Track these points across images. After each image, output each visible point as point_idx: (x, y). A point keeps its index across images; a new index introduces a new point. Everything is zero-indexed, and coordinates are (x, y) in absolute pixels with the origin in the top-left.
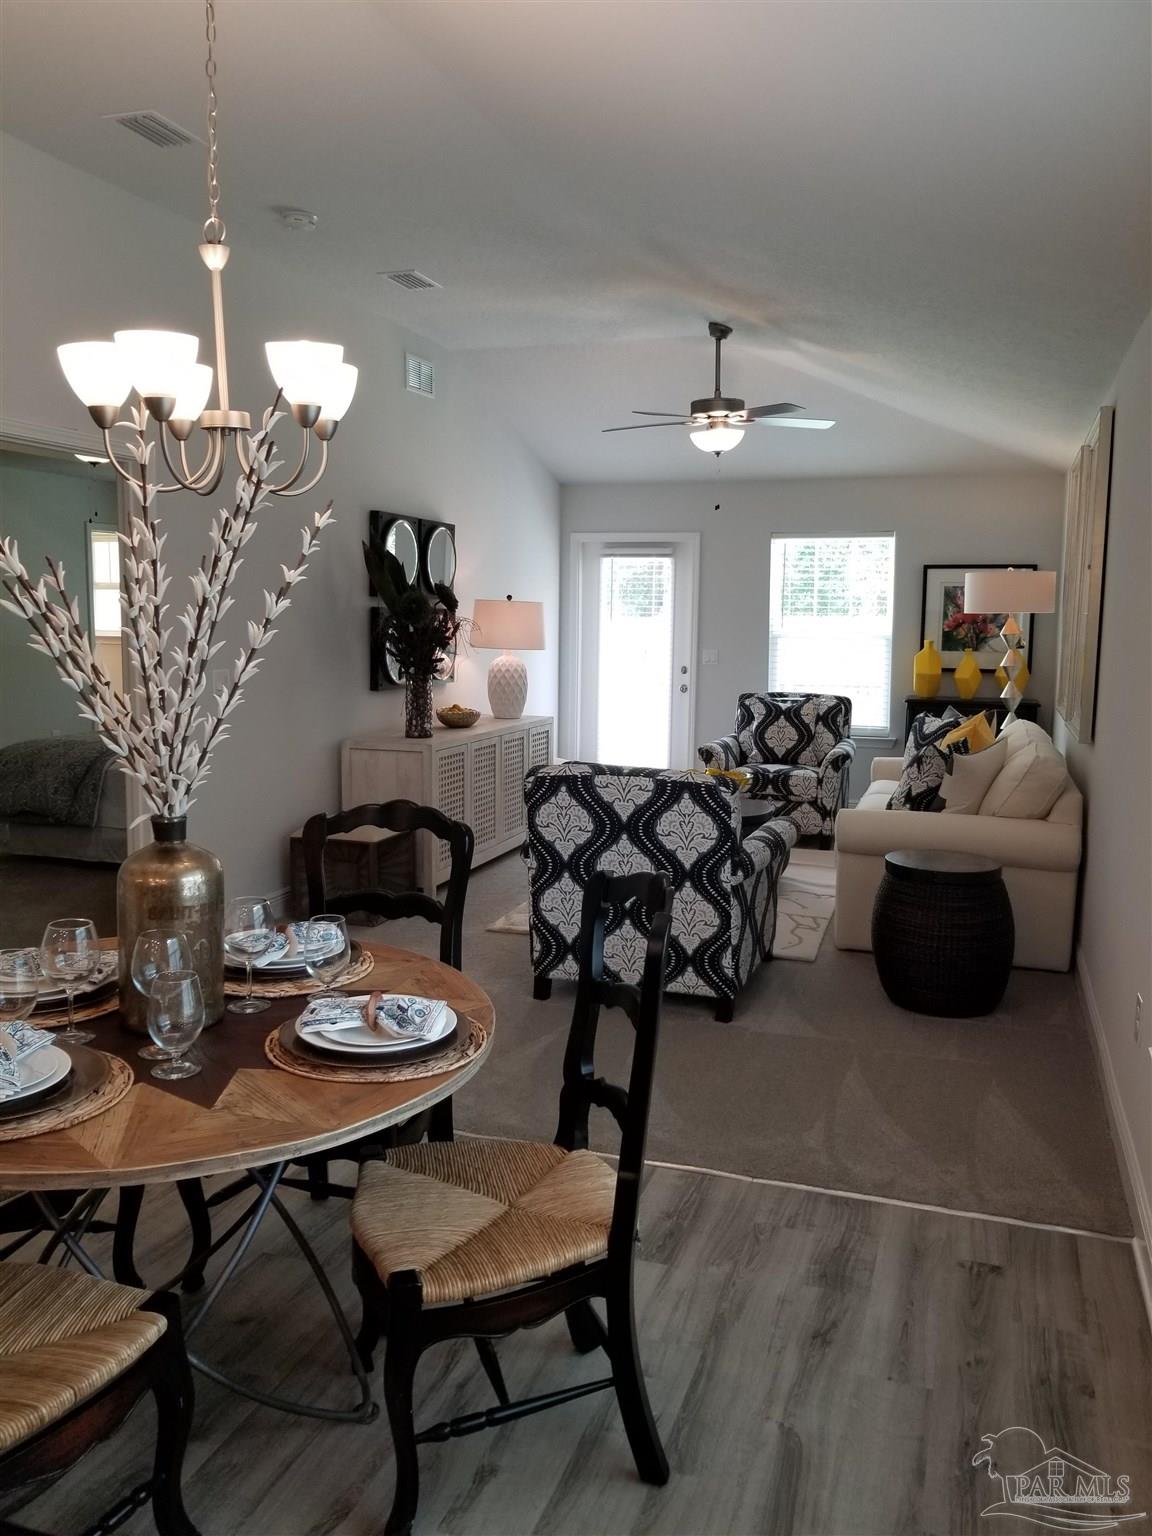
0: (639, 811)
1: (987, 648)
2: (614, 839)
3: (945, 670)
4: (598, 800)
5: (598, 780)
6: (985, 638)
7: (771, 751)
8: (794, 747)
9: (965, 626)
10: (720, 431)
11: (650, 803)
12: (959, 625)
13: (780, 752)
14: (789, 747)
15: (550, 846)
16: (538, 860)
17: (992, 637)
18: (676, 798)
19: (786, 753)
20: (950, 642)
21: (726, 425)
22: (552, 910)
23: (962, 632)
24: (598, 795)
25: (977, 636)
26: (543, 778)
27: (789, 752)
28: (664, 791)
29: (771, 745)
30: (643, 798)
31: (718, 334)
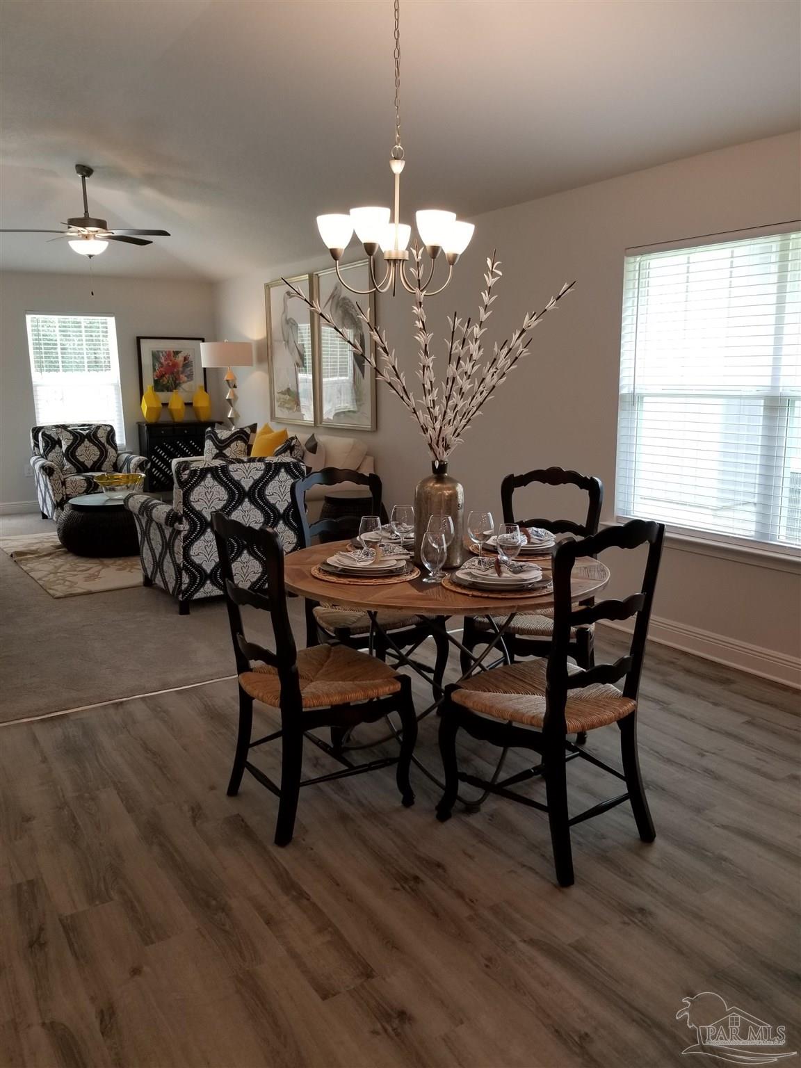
0: (256, 483)
1: (181, 390)
2: (240, 502)
3: (164, 404)
4: (231, 480)
5: (231, 467)
6: (180, 383)
7: (82, 464)
8: (99, 459)
9: (167, 376)
10: (91, 242)
11: (262, 477)
12: (162, 376)
13: (89, 464)
14: (95, 460)
15: (199, 513)
16: (190, 524)
17: (183, 382)
18: (277, 472)
19: (94, 464)
20: (159, 386)
21: (95, 238)
22: (198, 555)
23: (165, 380)
24: (231, 476)
25: (175, 383)
26: (195, 471)
27: (95, 463)
28: (270, 468)
29: (81, 460)
30: (258, 475)
31: (85, 173)
